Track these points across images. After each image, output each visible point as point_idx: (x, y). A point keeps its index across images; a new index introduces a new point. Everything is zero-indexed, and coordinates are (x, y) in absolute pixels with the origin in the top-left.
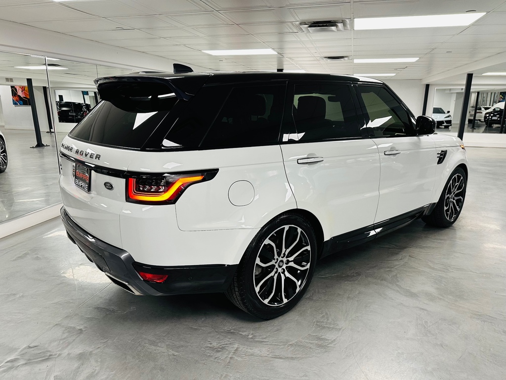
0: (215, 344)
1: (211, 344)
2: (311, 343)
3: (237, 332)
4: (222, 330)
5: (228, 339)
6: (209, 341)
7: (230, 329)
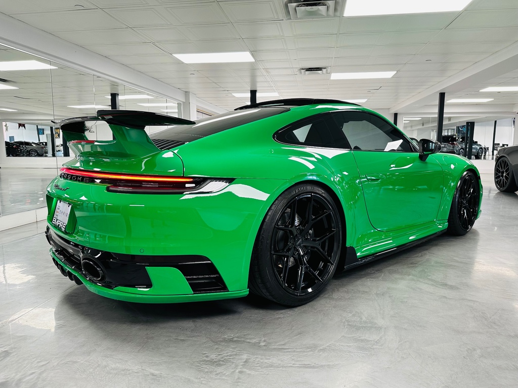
0: (213, 356)
1: (207, 357)
2: (350, 346)
3: (243, 339)
4: (221, 339)
5: (231, 350)
6: (205, 353)
7: (231, 338)
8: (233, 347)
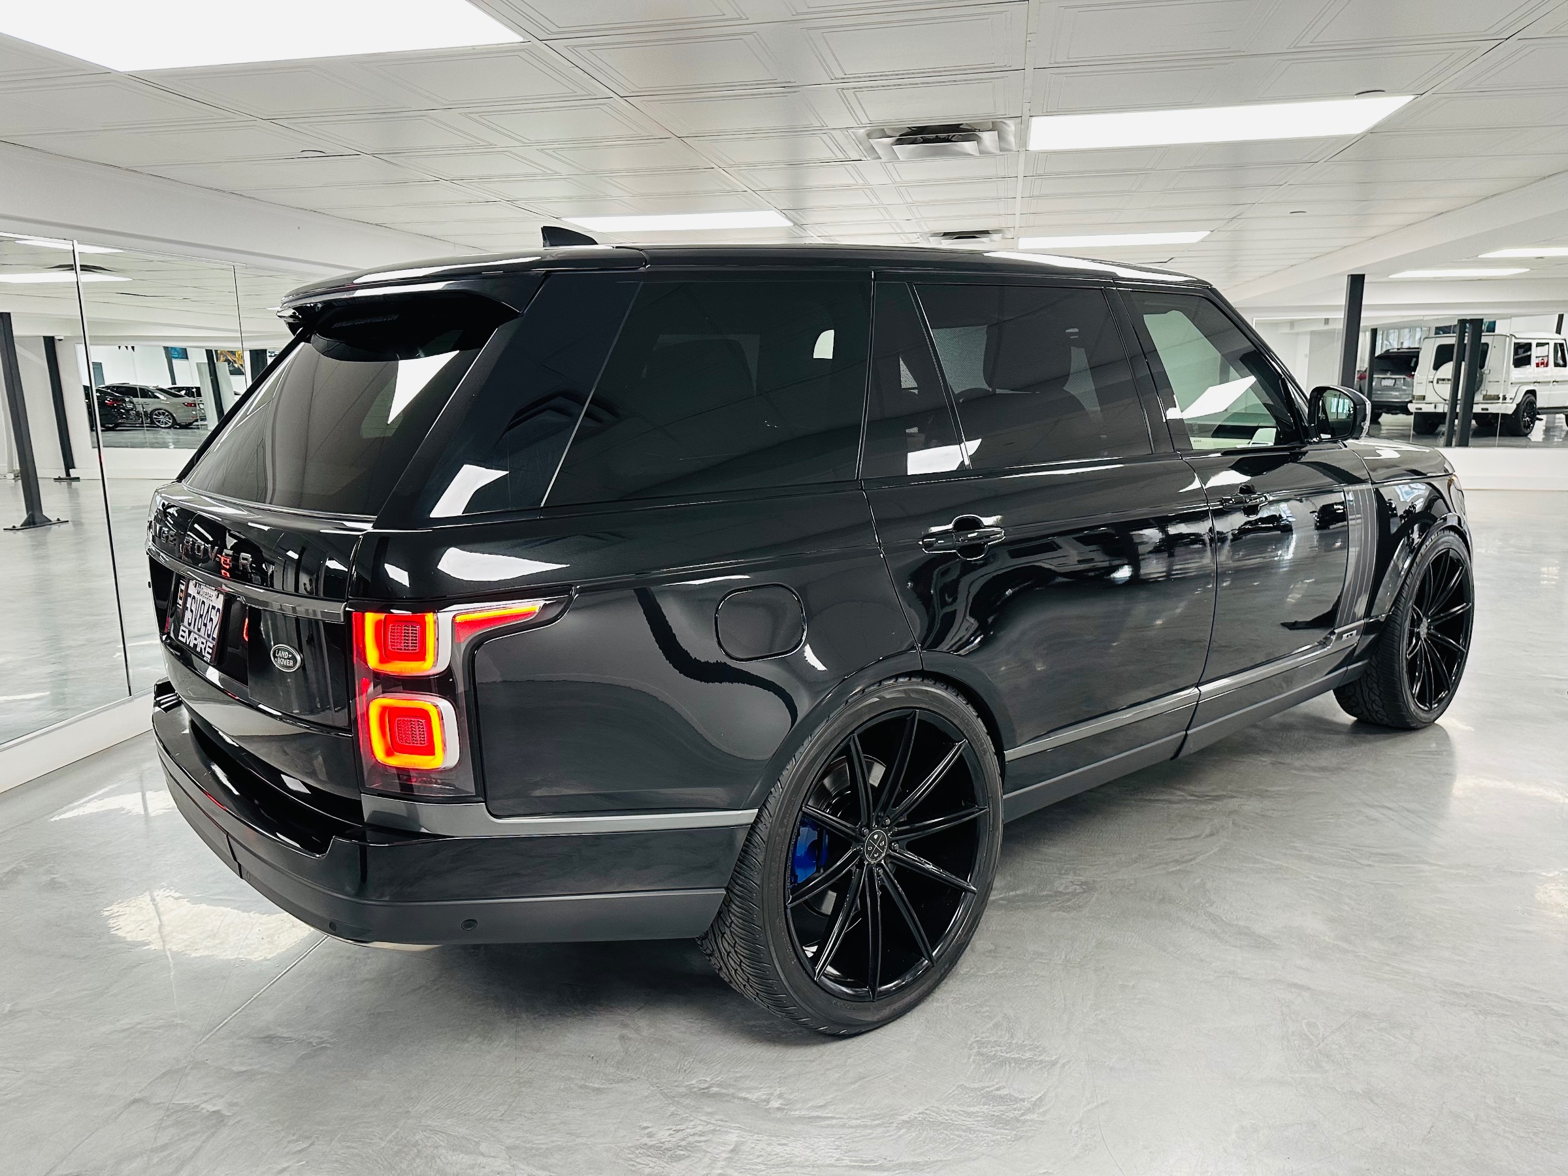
0: (663, 1135)
1: (650, 1135)
2: (969, 1115)
3: (731, 1091)
4: (682, 1090)
5: (704, 1118)
6: (645, 1125)
7: (707, 1085)
8: (709, 1110)
